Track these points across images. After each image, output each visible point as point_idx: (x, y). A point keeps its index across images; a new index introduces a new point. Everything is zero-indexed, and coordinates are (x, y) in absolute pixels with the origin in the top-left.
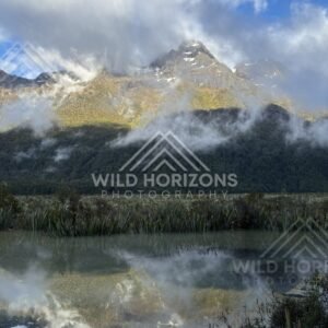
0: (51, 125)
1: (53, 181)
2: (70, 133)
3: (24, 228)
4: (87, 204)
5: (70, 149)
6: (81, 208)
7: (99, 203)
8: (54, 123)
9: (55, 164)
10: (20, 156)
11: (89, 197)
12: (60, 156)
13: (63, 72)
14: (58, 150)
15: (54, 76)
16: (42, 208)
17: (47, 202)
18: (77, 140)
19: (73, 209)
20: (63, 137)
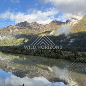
0: (70, 33)
1: (70, 47)
2: (74, 35)
3: (63, 59)
4: (79, 54)
5: (74, 39)
6: (78, 55)
7: (83, 54)
8: (70, 32)
9: (70, 43)
10: (62, 41)
11: (80, 52)
12: (71, 41)
13: (72, 19)
14: (71, 40)
15: (70, 20)
16: (67, 54)
17: (68, 53)
18: (76, 36)
19: (75, 55)
20: (72, 36)
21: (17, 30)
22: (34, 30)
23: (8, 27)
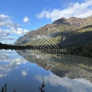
21: (54, 28)
22: (73, 26)
23: (46, 26)
